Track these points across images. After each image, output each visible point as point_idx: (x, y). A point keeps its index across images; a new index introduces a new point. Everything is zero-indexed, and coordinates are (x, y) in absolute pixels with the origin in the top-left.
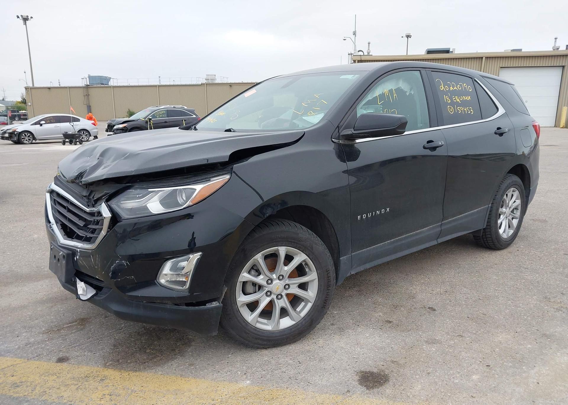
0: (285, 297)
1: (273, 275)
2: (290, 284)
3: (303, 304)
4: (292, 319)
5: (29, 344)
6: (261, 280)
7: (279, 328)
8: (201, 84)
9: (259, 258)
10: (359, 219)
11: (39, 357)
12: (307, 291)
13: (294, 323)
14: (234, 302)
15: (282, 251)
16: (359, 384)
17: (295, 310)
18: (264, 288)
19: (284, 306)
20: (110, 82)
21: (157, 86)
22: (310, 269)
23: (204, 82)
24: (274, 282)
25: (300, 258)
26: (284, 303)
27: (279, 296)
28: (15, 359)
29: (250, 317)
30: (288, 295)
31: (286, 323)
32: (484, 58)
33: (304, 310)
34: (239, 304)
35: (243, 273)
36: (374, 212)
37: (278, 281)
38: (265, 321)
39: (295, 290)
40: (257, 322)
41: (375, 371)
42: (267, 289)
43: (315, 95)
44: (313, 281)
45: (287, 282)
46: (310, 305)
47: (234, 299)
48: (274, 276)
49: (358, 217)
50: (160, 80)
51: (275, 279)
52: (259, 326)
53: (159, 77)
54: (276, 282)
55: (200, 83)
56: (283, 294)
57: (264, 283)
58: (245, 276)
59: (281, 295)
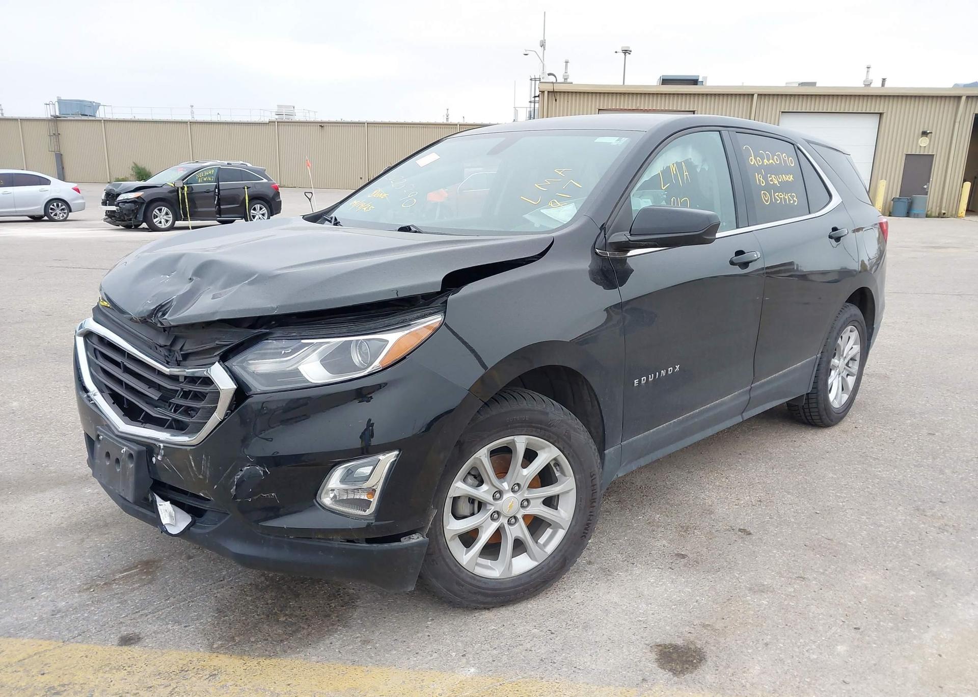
0: (521, 520)
1: (503, 484)
2: (531, 499)
3: (549, 531)
4: (532, 557)
5: (59, 611)
6: (483, 492)
7: (511, 573)
8: (269, 122)
9: (482, 455)
10: (635, 385)
11: (83, 636)
12: (557, 509)
13: (535, 564)
14: (441, 533)
15: (521, 443)
16: (659, 666)
17: (537, 542)
18: (489, 507)
19: (520, 535)
20: (98, 112)
21: (187, 122)
22: (563, 473)
23: (274, 117)
24: (505, 497)
25: (547, 454)
26: (519, 530)
27: (513, 520)
28: (40, 642)
29: (466, 557)
30: (525, 517)
31: (523, 564)
32: (755, 96)
33: (551, 541)
34: (448, 536)
35: (455, 483)
36: (657, 373)
37: (511, 494)
38: (488, 562)
39: (537, 509)
40: (477, 564)
41: (679, 643)
42: (492, 509)
43: (555, 170)
44: (567, 492)
45: (526, 495)
46: (561, 534)
47: (440, 528)
48: (505, 486)
49: (635, 381)
50: (192, 113)
51: (507, 491)
52: (479, 571)
53: (192, 106)
54: (508, 496)
55: (267, 120)
56: (519, 516)
57: (488, 498)
58: (459, 487)
59: (515, 518)
